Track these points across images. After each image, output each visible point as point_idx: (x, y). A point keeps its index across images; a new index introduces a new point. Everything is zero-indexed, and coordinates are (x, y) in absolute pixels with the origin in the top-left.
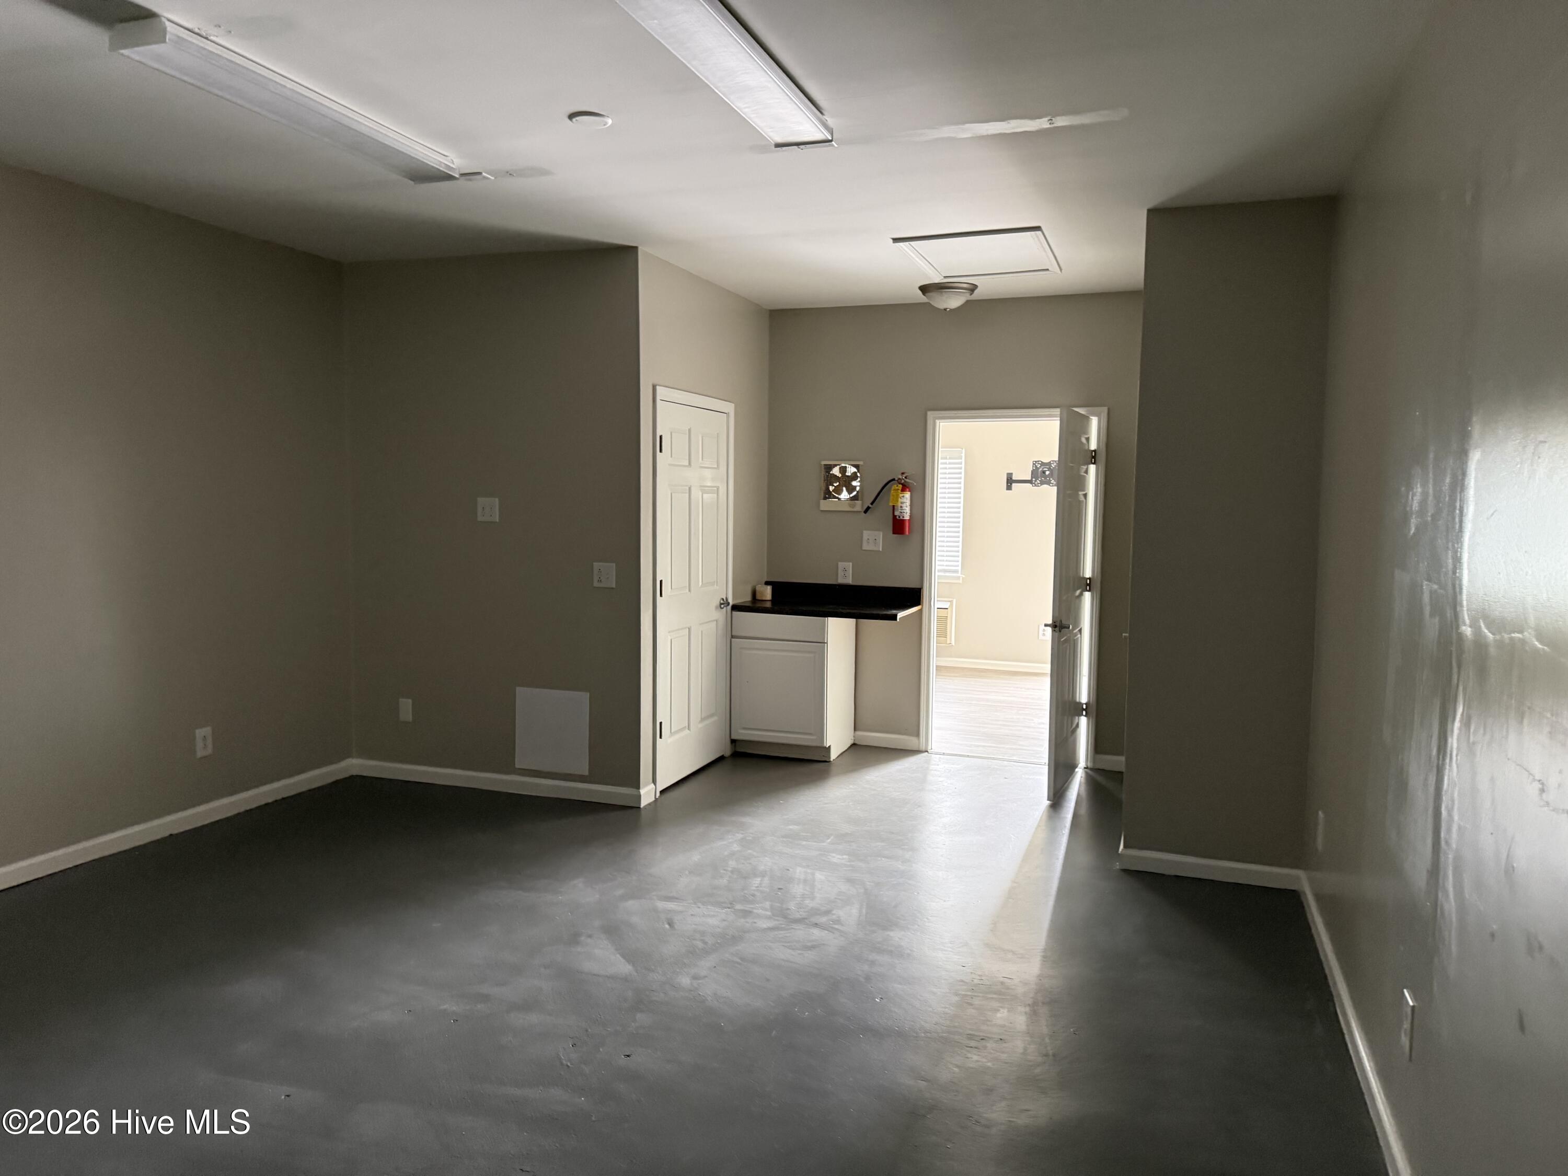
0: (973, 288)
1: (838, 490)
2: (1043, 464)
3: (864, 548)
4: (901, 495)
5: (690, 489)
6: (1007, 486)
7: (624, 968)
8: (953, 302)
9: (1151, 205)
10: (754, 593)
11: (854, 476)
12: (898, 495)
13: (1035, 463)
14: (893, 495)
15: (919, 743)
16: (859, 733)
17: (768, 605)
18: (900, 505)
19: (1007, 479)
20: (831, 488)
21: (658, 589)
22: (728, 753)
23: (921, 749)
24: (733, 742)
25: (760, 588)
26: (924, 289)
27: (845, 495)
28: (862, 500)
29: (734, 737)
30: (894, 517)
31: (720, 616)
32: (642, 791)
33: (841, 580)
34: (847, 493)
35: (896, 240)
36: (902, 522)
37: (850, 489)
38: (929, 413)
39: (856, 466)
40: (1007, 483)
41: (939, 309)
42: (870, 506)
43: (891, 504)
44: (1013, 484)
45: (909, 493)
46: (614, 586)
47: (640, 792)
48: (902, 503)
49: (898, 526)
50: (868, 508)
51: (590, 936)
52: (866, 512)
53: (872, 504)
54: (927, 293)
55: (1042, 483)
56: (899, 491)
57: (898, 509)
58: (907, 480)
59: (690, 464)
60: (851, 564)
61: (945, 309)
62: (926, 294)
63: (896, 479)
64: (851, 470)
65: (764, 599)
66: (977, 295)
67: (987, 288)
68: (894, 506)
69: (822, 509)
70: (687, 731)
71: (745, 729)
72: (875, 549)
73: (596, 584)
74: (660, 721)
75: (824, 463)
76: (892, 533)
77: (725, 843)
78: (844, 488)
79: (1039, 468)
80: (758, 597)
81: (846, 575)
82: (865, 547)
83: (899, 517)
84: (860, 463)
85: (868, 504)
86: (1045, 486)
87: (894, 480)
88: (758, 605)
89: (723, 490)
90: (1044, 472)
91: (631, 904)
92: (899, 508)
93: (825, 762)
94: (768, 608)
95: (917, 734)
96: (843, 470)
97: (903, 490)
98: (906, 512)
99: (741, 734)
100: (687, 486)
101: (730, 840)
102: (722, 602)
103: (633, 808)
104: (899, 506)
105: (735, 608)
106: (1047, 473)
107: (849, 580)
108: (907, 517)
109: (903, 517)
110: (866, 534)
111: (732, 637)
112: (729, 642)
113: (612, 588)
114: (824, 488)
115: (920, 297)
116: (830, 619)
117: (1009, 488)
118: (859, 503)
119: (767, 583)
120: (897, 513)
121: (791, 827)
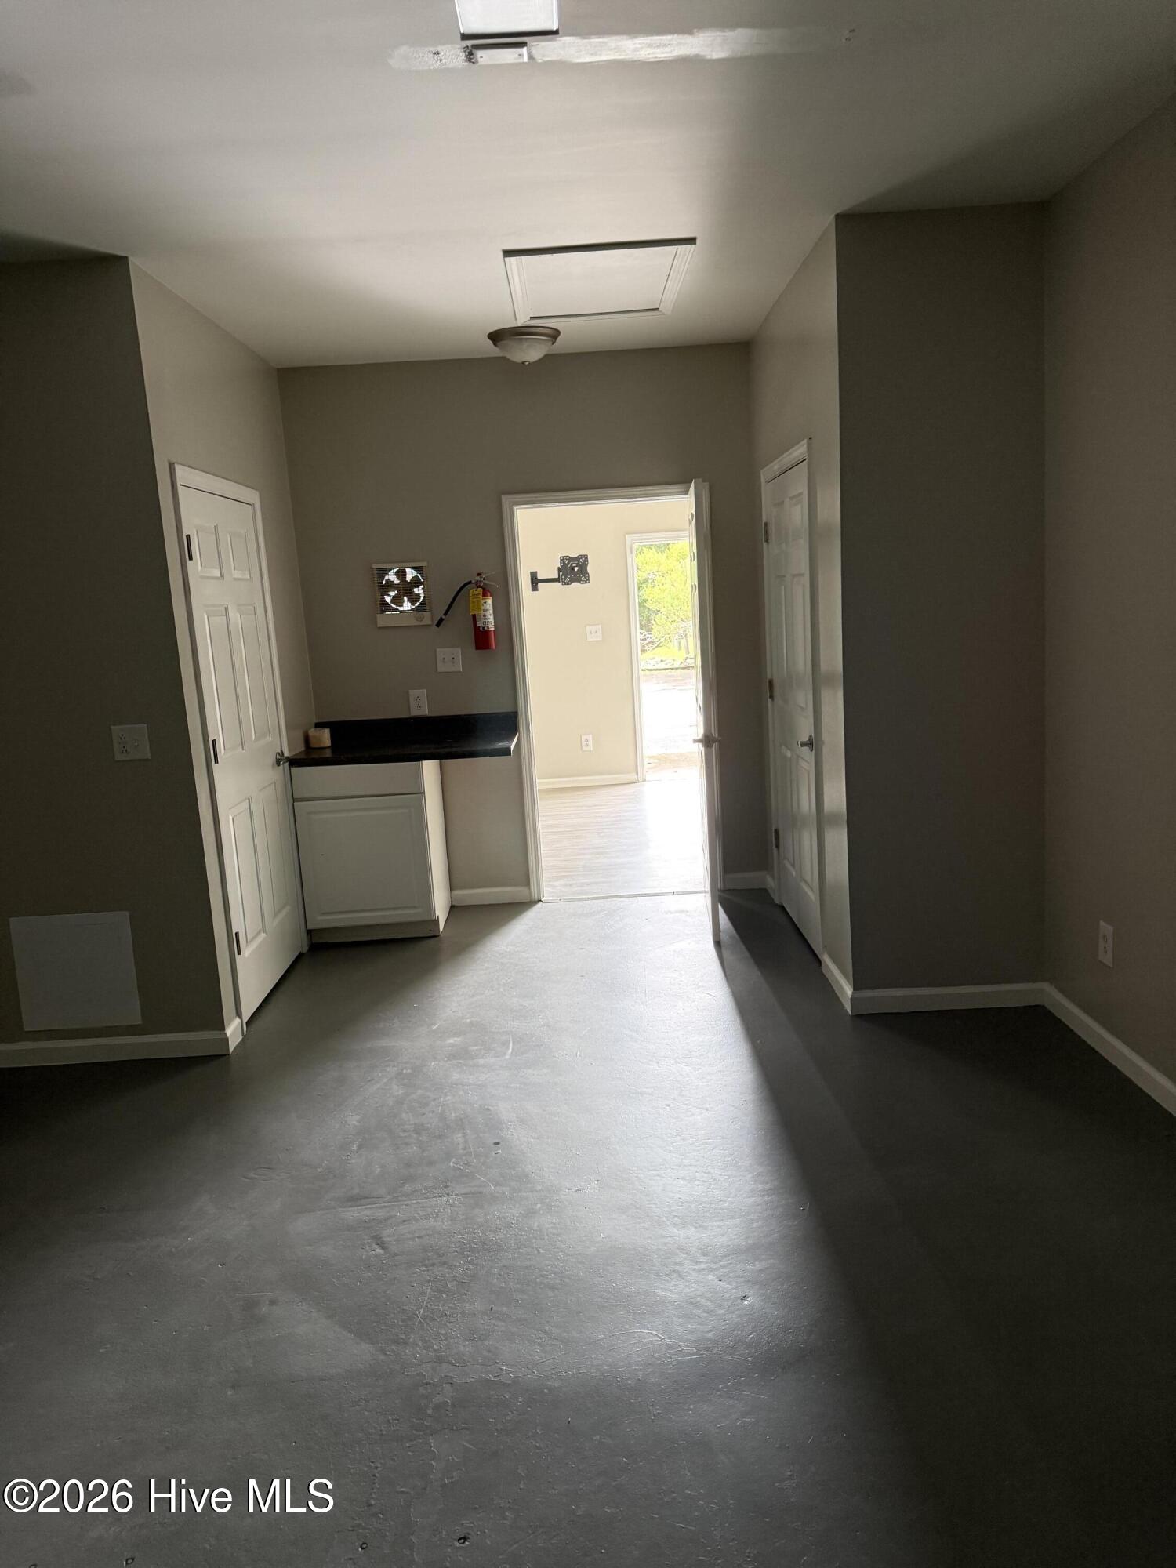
0: (555, 334)
1: (398, 601)
2: (571, 559)
3: (439, 670)
4: (483, 601)
5: (226, 609)
6: (533, 586)
7: (361, 1352)
8: (532, 353)
9: (838, 212)
10: (307, 739)
11: (416, 582)
12: (479, 602)
13: (562, 559)
14: (473, 602)
15: (530, 893)
16: (456, 892)
17: (328, 754)
18: (483, 613)
19: (532, 579)
20: (388, 599)
21: (211, 751)
22: (305, 949)
23: (533, 900)
24: (309, 932)
25: (312, 732)
26: (496, 337)
27: (407, 605)
28: (431, 610)
29: (310, 927)
30: (476, 628)
31: (276, 775)
32: (229, 1032)
33: (415, 712)
34: (410, 604)
35: (508, 253)
36: (487, 633)
37: (413, 599)
38: (504, 498)
39: (419, 569)
40: (532, 583)
41: (514, 363)
42: (444, 617)
43: (471, 613)
44: (539, 584)
45: (491, 598)
46: (149, 756)
47: (225, 1034)
48: (484, 611)
49: (482, 639)
50: (441, 620)
51: (273, 1302)
52: (438, 625)
53: (445, 614)
54: (498, 341)
55: (572, 581)
56: (481, 596)
57: (480, 619)
58: (486, 582)
59: (221, 576)
60: (425, 690)
61: (523, 363)
62: (498, 344)
63: (473, 581)
64: (410, 574)
65: (322, 746)
66: (560, 345)
67: (574, 336)
68: (474, 616)
69: (379, 626)
70: (263, 935)
71: (324, 914)
72: (453, 669)
73: (119, 757)
74: (237, 931)
75: (375, 566)
76: (474, 647)
77: (378, 1086)
78: (405, 598)
79: (567, 565)
80: (313, 744)
81: (420, 704)
82: (441, 668)
83: (483, 628)
84: (424, 564)
85: (440, 614)
86: (576, 583)
87: (470, 582)
88: (315, 756)
89: (260, 611)
90: (573, 569)
91: (303, 1225)
92: (482, 617)
93: (435, 936)
94: (328, 758)
95: (528, 884)
96: (401, 574)
97: (485, 595)
98: (490, 621)
99: (319, 921)
100: (222, 605)
101: (385, 1080)
102: (278, 757)
103: (218, 1057)
104: (482, 615)
105: (294, 762)
106: (576, 569)
107: (425, 712)
108: (492, 628)
109: (488, 628)
110: (441, 653)
111: (294, 800)
112: (291, 807)
113: (147, 760)
114: (379, 599)
115: (490, 349)
116: (425, 763)
117: (534, 588)
118: (427, 614)
119: (319, 725)
120: (479, 624)
121: (451, 1041)
